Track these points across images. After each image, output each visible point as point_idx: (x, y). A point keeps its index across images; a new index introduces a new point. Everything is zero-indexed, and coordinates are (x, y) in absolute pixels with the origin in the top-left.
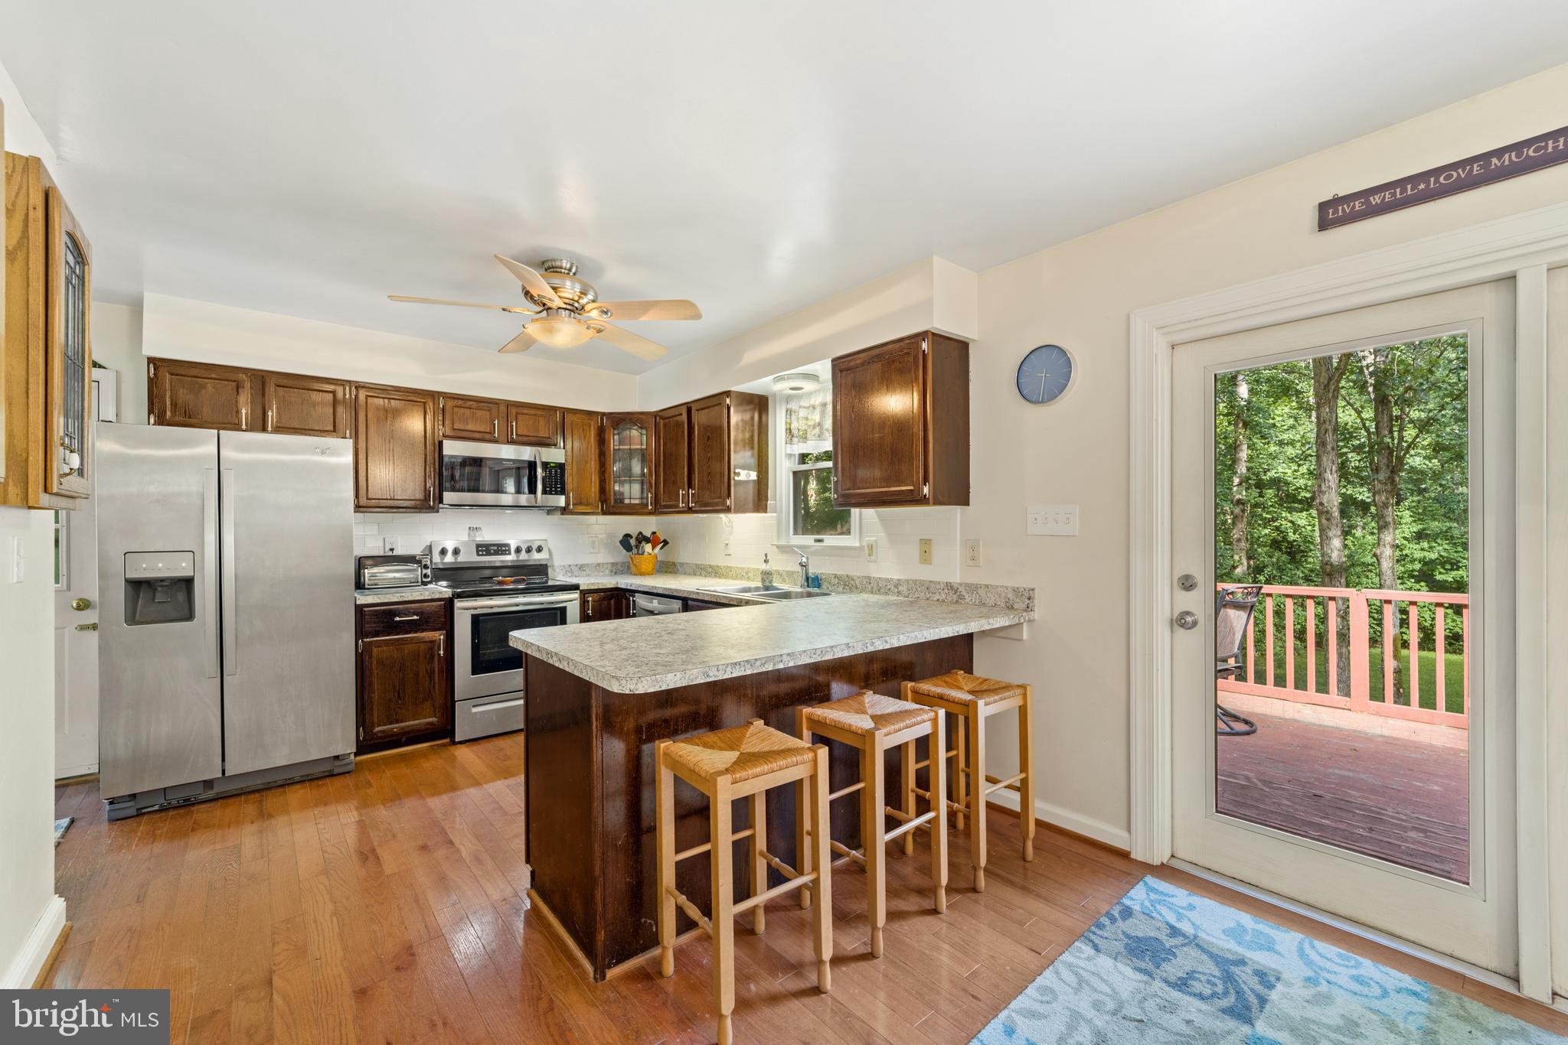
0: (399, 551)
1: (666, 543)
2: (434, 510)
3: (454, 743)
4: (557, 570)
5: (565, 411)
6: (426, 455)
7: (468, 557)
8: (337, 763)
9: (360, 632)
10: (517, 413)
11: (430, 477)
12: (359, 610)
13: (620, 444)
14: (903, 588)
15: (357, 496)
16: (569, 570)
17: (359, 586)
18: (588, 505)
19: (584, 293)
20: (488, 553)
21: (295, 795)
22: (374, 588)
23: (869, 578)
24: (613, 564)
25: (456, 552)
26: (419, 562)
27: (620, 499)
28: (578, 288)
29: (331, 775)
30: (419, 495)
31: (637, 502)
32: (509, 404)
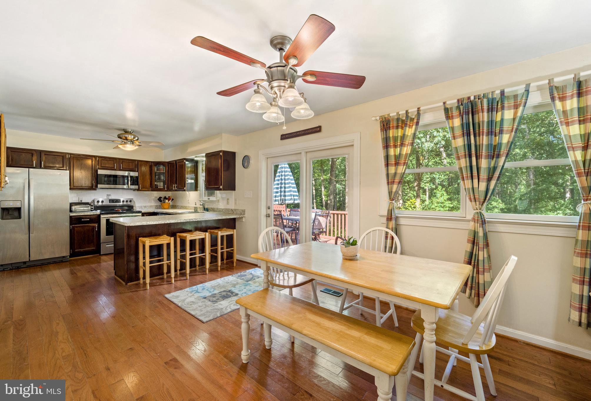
0: (83, 201)
1: (173, 199)
2: (95, 189)
3: (100, 255)
4: (137, 207)
5: (138, 161)
6: (92, 174)
7: (106, 203)
8: (64, 258)
9: (71, 224)
10: (122, 162)
11: (94, 180)
12: (71, 217)
13: (157, 170)
14: (224, 211)
15: (70, 185)
16: (141, 207)
17: (71, 211)
18: (146, 188)
19: (134, 138)
20: (113, 202)
21: (51, 266)
22: (75, 212)
23: (218, 208)
24: (156, 206)
25: (102, 202)
26: (90, 204)
27: (156, 186)
28: (132, 137)
29: (62, 262)
30: (90, 185)
31: (162, 187)
32: (120, 159)
